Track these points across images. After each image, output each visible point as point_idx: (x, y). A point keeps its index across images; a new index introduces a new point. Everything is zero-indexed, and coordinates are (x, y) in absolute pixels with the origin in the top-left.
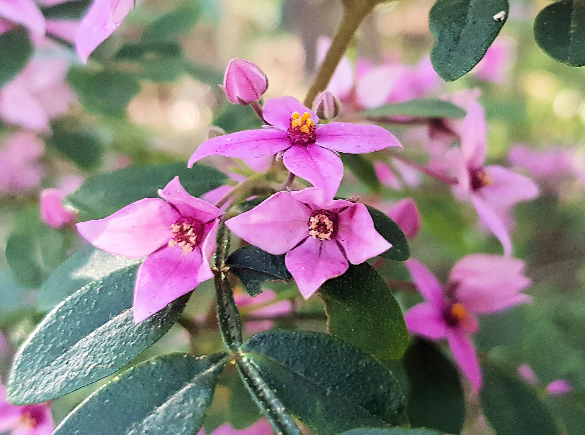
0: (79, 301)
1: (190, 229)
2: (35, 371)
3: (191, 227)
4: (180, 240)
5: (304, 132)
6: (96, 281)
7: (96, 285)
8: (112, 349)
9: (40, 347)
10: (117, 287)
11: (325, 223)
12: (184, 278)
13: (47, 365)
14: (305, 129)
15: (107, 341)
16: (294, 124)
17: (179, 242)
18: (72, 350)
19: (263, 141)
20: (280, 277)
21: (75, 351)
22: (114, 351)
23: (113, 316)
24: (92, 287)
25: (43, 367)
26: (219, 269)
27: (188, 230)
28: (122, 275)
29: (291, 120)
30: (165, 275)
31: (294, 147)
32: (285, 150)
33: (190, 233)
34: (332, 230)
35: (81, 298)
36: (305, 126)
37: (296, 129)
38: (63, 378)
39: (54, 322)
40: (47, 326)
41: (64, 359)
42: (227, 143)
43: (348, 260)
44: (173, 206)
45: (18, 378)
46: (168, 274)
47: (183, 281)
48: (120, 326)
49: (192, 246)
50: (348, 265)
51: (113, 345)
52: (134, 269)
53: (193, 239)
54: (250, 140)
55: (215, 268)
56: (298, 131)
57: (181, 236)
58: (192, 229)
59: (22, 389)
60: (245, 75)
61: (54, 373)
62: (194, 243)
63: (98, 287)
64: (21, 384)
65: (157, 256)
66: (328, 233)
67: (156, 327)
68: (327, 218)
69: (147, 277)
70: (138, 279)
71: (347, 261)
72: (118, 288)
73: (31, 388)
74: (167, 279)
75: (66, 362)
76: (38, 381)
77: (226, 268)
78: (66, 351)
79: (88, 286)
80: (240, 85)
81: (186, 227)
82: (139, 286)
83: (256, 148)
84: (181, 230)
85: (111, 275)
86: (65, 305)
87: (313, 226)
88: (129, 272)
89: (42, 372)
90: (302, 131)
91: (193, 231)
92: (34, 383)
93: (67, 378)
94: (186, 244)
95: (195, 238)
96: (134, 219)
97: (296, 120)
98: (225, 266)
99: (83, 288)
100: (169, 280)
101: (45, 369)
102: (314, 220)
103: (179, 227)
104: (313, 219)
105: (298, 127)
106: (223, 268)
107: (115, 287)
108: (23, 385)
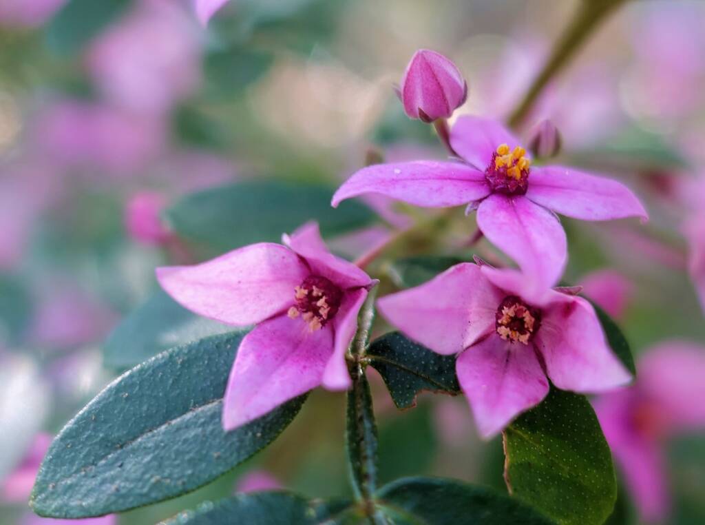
0: (151, 375)
1: (321, 297)
2: (75, 468)
3: (323, 294)
4: (304, 310)
5: (511, 177)
6: (178, 348)
7: (178, 355)
8: (187, 457)
9: (88, 433)
10: (206, 362)
11: (524, 318)
12: (305, 367)
13: (93, 464)
14: (516, 173)
15: (180, 443)
16: (499, 162)
17: (304, 312)
18: (130, 447)
19: (449, 181)
20: (444, 386)
21: (134, 451)
22: (190, 461)
23: (194, 406)
24: (171, 356)
25: (85, 466)
26: (356, 359)
27: (318, 298)
28: (217, 346)
29: (495, 155)
30: (277, 359)
31: (494, 197)
32: (480, 201)
33: (321, 303)
34: (531, 330)
35: (153, 371)
36: (516, 168)
37: (502, 171)
38: (111, 488)
39: (111, 399)
40: (101, 405)
41: (117, 459)
42: (395, 177)
43: (548, 379)
44: (302, 260)
45: (49, 475)
46: (281, 358)
47: (302, 373)
48: (203, 424)
49: (321, 322)
50: (548, 386)
51: (188, 452)
52: (234, 339)
53: (324, 312)
54: (430, 178)
55: (351, 356)
56: (504, 174)
57: (307, 305)
58: (324, 298)
59: (52, 493)
60: (434, 76)
61: (99, 479)
62: (325, 317)
63: (179, 358)
64: (51, 486)
65: (268, 326)
66: (525, 333)
67: (254, 435)
68: (527, 312)
69: (251, 358)
70: (237, 360)
71: (546, 379)
72: (208, 364)
73: (65, 494)
74: (278, 366)
75: (119, 464)
76: (76, 485)
77: (366, 359)
78: (121, 447)
79: (166, 353)
80: (426, 92)
81: (316, 292)
82: (237, 372)
83: (437, 191)
84: (310, 295)
85: (202, 342)
86: (131, 376)
87: (504, 320)
88: (228, 341)
89: (83, 473)
90: (509, 175)
91: (326, 301)
92: (71, 487)
93: (117, 490)
94: (313, 317)
95: (326, 311)
96: (241, 271)
97: (505, 156)
98: (365, 356)
99: (160, 356)
100: (282, 369)
101: (88, 469)
102: (508, 312)
103: (306, 292)
104: (506, 311)
105: (505, 167)
106: (361, 358)
107: (204, 363)
108: (54, 487)
